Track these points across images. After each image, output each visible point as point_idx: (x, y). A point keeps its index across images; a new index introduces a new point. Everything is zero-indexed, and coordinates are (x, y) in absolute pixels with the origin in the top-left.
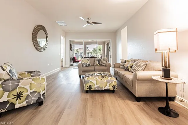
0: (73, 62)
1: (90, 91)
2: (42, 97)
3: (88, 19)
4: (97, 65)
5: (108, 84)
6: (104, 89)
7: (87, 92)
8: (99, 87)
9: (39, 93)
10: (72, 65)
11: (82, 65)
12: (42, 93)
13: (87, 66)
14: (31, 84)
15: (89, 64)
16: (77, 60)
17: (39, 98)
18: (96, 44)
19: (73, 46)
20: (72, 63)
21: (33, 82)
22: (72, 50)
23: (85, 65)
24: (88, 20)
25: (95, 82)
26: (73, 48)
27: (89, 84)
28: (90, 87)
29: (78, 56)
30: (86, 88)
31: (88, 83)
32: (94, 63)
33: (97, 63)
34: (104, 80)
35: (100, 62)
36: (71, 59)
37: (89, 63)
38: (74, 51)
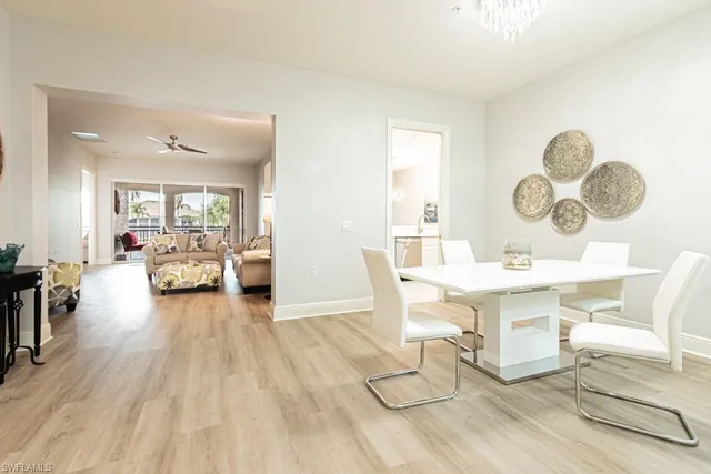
0: (126, 250)
1: (170, 291)
2: (75, 296)
3: (171, 137)
4: (194, 251)
5: (205, 276)
6: (196, 285)
7: (163, 293)
8: (187, 282)
9: (70, 289)
10: (121, 258)
11: (156, 250)
12: (74, 290)
13: (167, 252)
14: (55, 273)
15: (174, 249)
16: (139, 243)
17: (70, 297)
18: (203, 191)
19: (122, 198)
20: (122, 252)
21: (59, 270)
22: (122, 210)
23: (162, 250)
24: (171, 141)
25: (179, 274)
26: (122, 204)
27: (168, 278)
28: (169, 284)
29: (144, 230)
30: (162, 286)
31: (165, 275)
32: (188, 245)
33: (194, 244)
34: (198, 270)
35: (203, 242)
36: (117, 240)
37: (173, 245)
38: (126, 213)
